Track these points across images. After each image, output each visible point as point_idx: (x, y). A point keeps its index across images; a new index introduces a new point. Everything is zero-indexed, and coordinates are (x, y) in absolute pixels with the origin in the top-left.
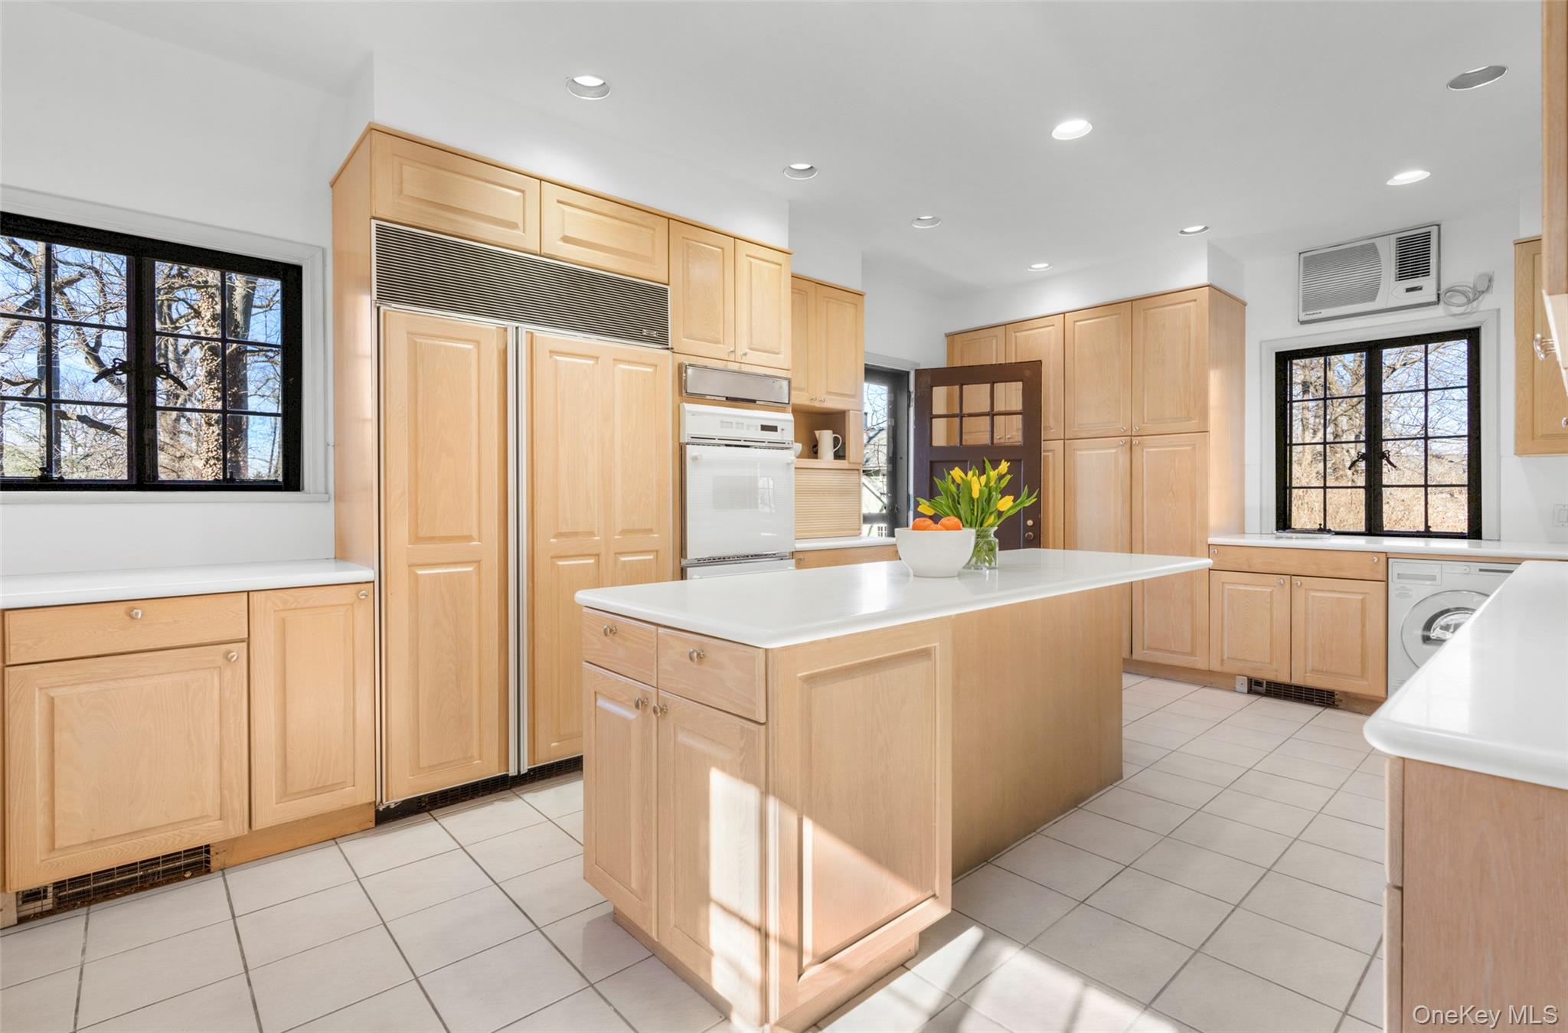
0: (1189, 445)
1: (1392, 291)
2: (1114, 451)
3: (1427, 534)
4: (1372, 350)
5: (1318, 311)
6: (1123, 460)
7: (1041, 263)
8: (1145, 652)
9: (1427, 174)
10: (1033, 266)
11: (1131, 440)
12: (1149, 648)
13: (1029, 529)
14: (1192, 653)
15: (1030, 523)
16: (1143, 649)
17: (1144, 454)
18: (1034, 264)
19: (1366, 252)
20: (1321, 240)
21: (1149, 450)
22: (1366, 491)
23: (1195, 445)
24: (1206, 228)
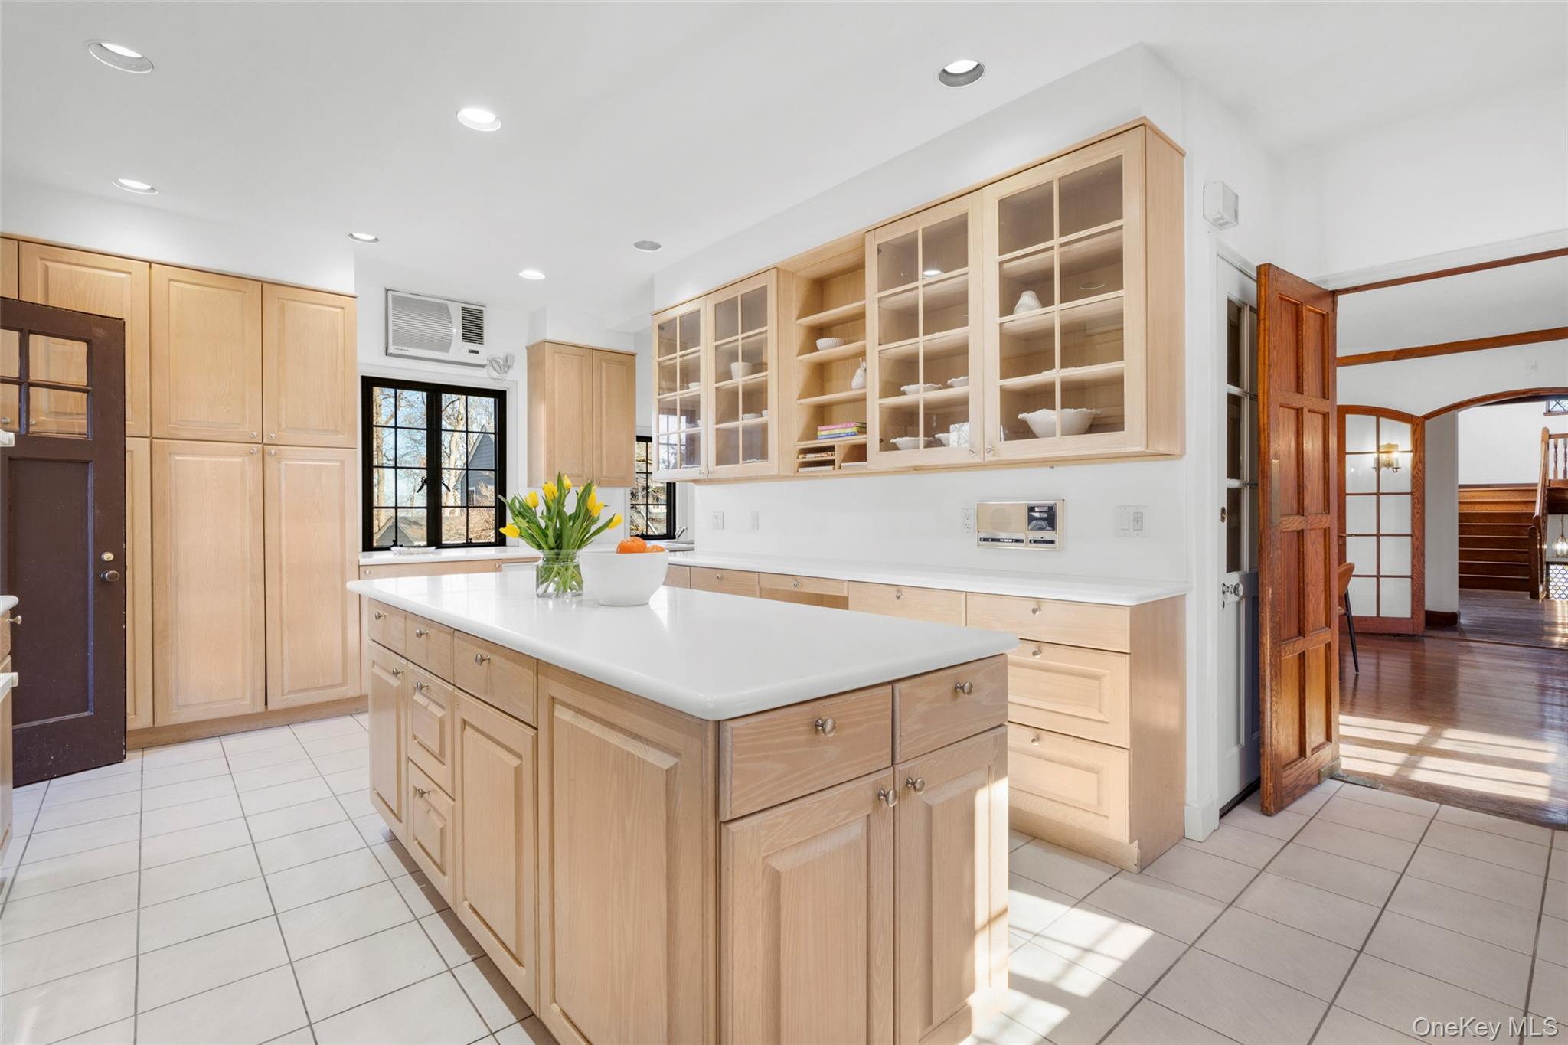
0: (337, 461)
1: (460, 349)
2: (239, 460)
3: (469, 544)
4: (434, 393)
5: (406, 349)
6: (252, 471)
7: (138, 180)
8: (285, 697)
9: (543, 277)
10: (122, 181)
11: (264, 449)
12: (290, 692)
13: (108, 565)
14: (344, 683)
15: (108, 556)
16: (283, 695)
17: (283, 467)
18: (123, 178)
19: (440, 309)
20: (407, 286)
21: (288, 462)
22: (428, 512)
23: (344, 461)
24: (376, 240)
